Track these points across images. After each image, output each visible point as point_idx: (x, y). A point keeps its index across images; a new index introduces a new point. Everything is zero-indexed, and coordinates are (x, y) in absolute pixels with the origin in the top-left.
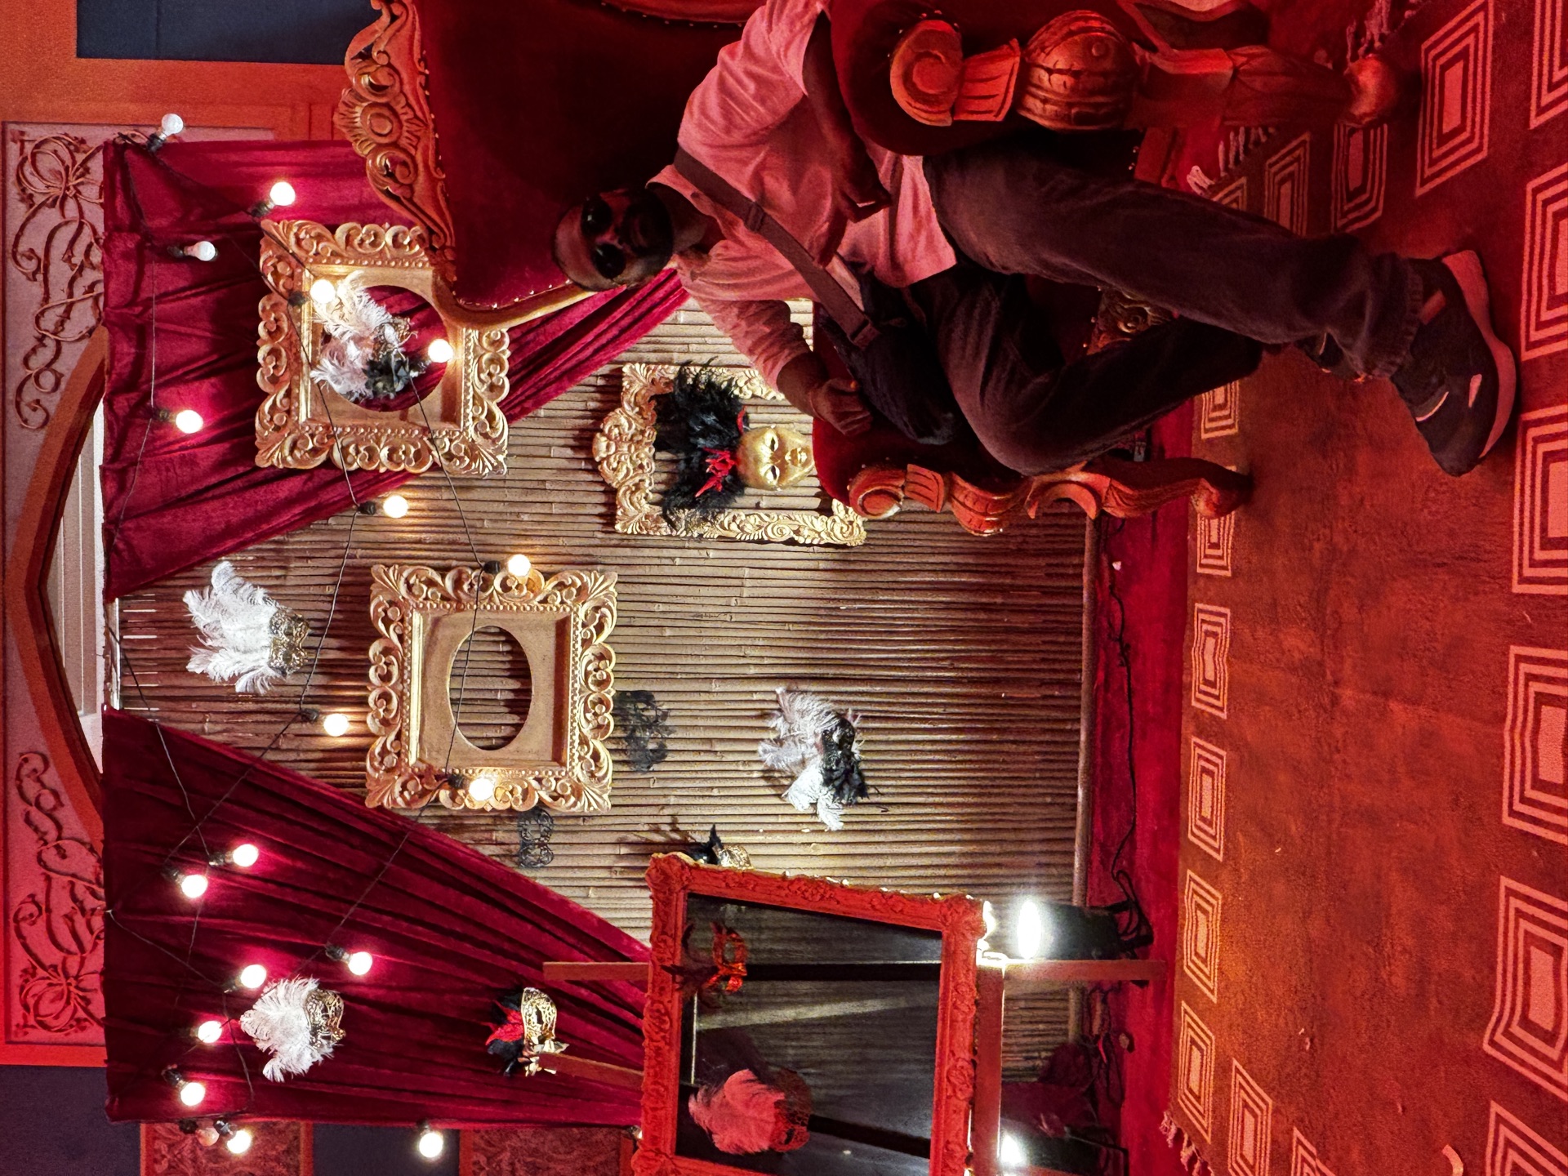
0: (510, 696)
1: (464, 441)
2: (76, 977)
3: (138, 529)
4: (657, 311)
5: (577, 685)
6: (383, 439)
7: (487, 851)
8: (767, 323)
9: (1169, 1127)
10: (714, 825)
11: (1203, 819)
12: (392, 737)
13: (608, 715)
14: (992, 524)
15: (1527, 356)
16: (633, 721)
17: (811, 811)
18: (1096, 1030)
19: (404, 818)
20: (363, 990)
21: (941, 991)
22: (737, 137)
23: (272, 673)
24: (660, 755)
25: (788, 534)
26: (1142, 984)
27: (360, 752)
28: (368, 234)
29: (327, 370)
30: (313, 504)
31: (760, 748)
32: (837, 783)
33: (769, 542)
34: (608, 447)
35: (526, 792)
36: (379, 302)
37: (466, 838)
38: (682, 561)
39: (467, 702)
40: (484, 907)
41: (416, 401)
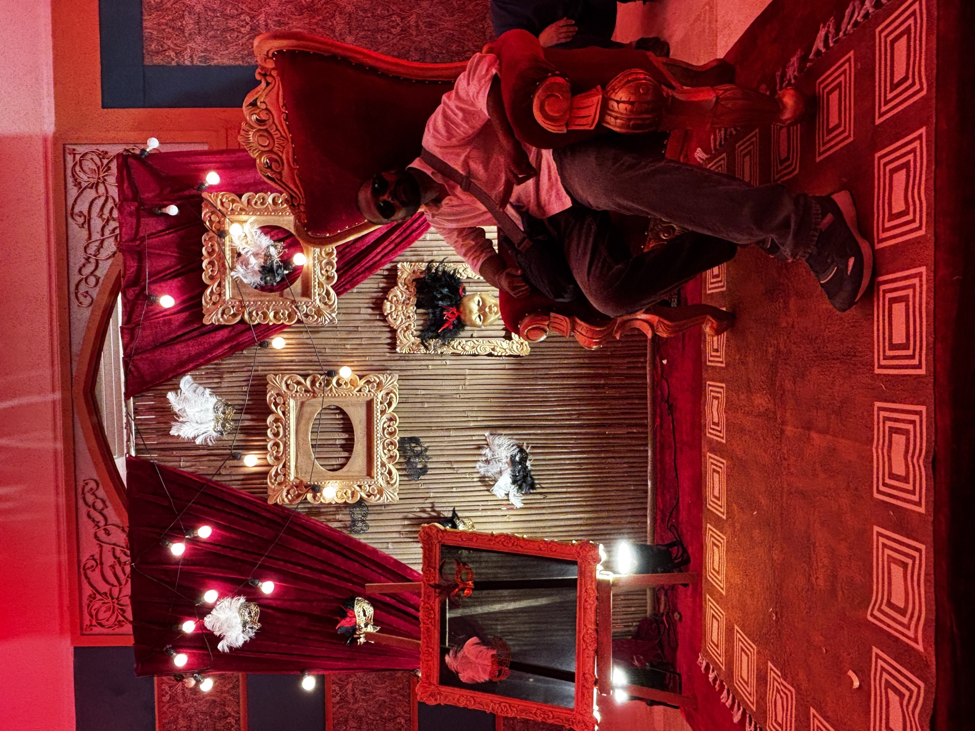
0: (343, 442)
1: (314, 307)
2: (117, 599)
3: (142, 359)
4: (414, 234)
5: (378, 435)
6: (271, 307)
7: (334, 525)
8: (473, 240)
9: (702, 662)
10: (454, 507)
11: (715, 497)
12: (281, 466)
13: (395, 450)
14: (596, 343)
15: (879, 246)
16: (409, 453)
17: (506, 498)
18: (662, 610)
19: (288, 509)
20: (268, 601)
21: (578, 594)
22: (454, 141)
23: (215, 434)
24: (424, 470)
25: (488, 350)
26: (685, 585)
27: (264, 475)
28: (259, 198)
29: (240, 272)
30: (235, 343)
31: (478, 465)
32: (519, 483)
33: (478, 355)
34: (391, 307)
35: (353, 493)
36: (266, 234)
37: (322, 518)
38: (433, 366)
39: (320, 446)
40: (332, 555)
41: (288, 287)
